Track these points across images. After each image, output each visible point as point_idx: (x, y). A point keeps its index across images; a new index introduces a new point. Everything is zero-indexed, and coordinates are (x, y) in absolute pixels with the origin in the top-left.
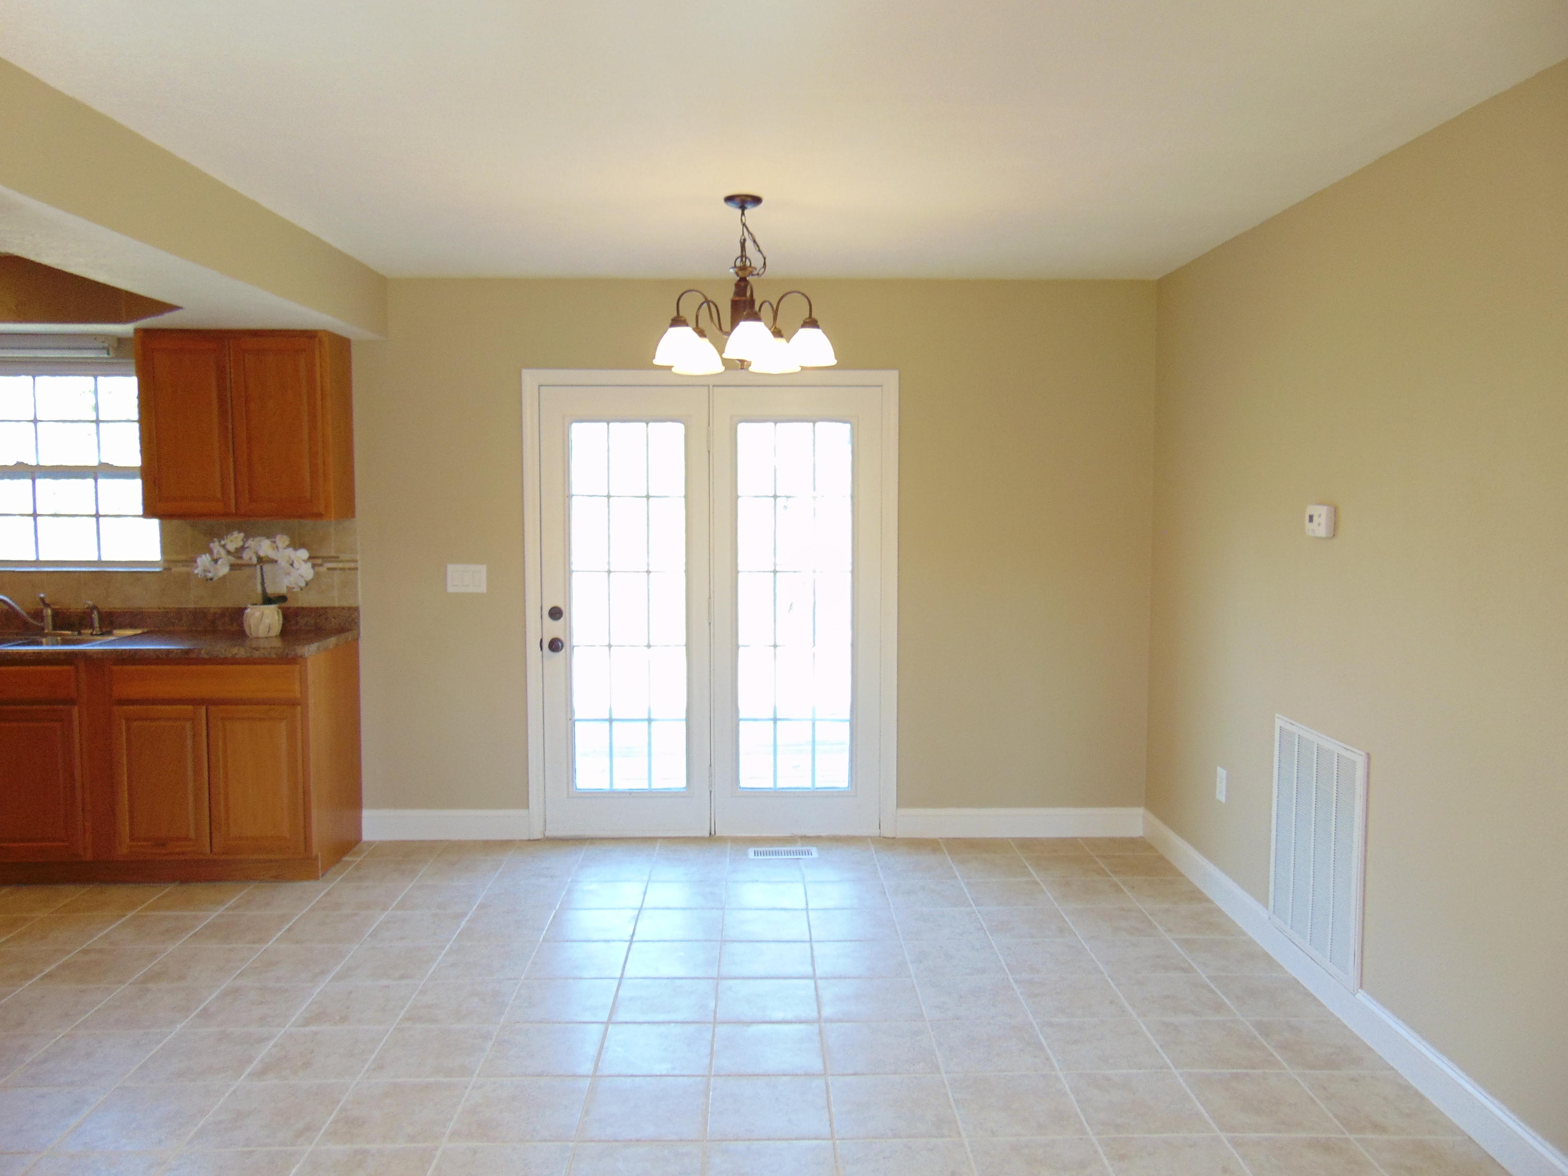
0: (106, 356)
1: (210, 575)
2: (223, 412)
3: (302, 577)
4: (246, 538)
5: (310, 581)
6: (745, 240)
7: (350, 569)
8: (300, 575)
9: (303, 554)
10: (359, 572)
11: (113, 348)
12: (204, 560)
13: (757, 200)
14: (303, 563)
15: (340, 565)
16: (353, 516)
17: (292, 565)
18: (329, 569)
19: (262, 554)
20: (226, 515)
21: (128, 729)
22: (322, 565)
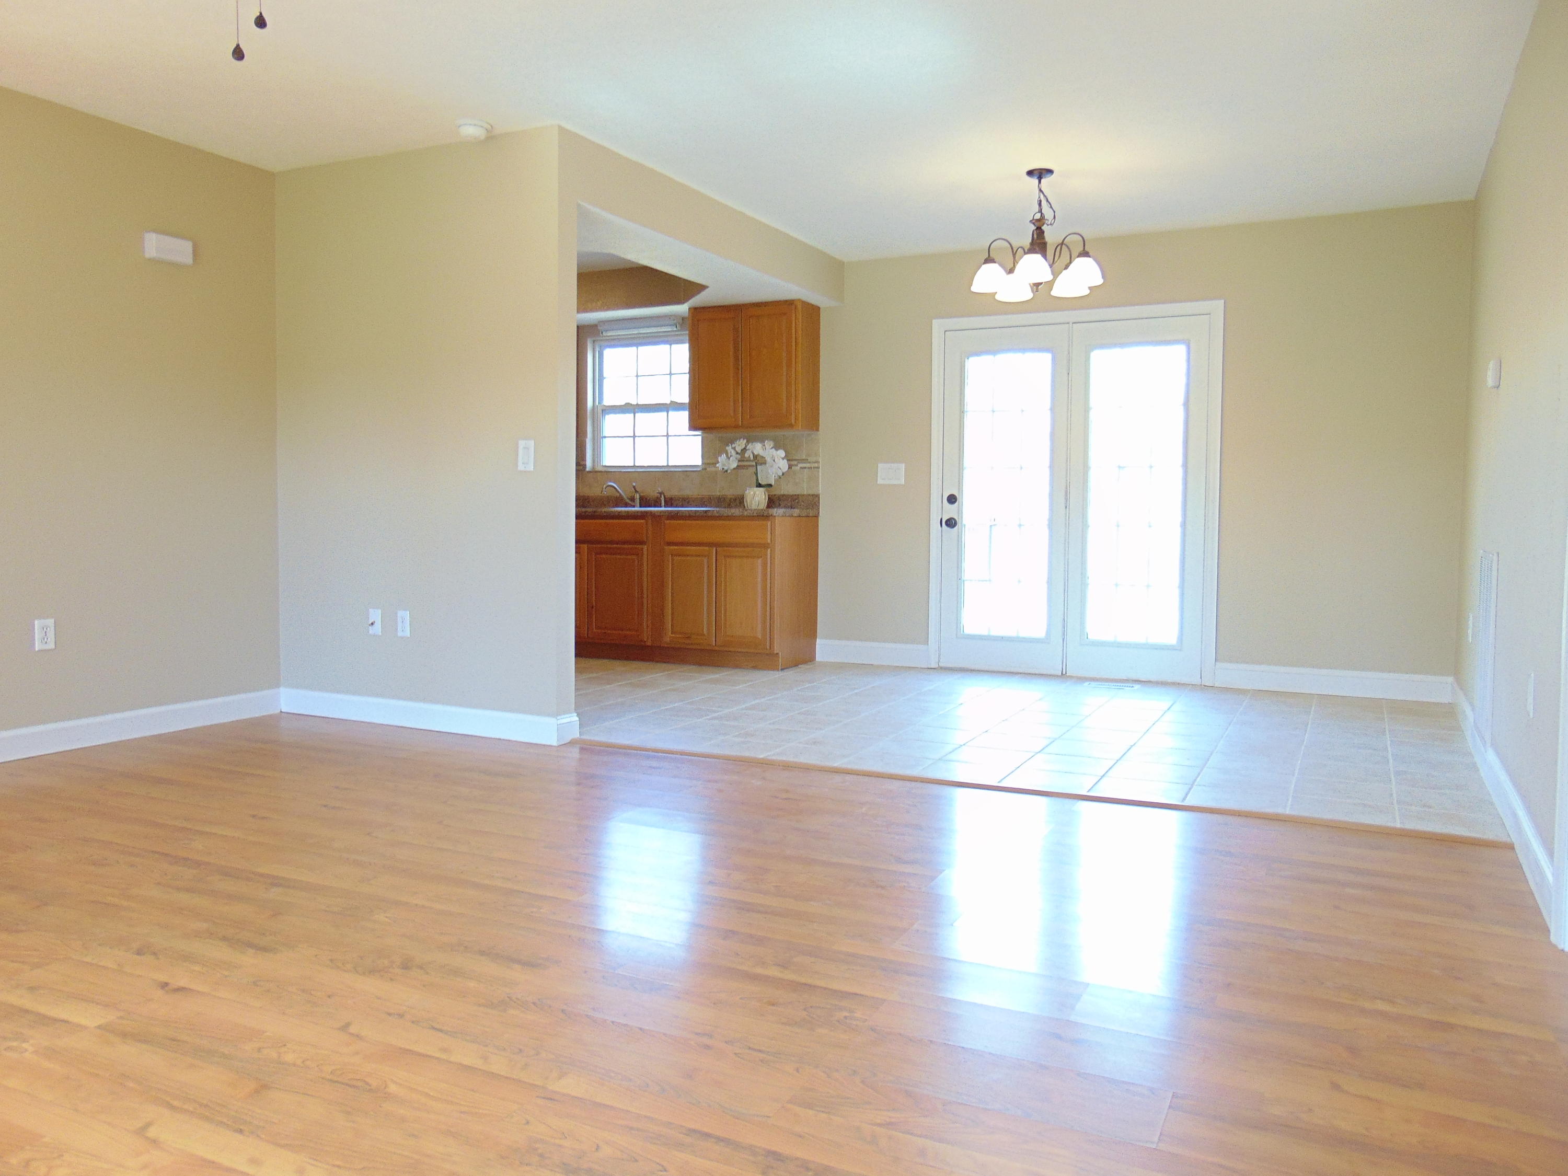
0: (675, 329)
1: (726, 468)
2: (736, 358)
3: (780, 469)
4: (748, 442)
5: (785, 472)
6: (1040, 201)
7: (814, 468)
8: (778, 467)
9: (782, 453)
10: (820, 470)
11: (679, 323)
12: (722, 458)
13: (1050, 172)
14: (781, 460)
15: (808, 465)
16: (817, 430)
17: (774, 461)
18: (801, 468)
19: (756, 453)
20: (737, 427)
21: (673, 560)
22: (797, 465)
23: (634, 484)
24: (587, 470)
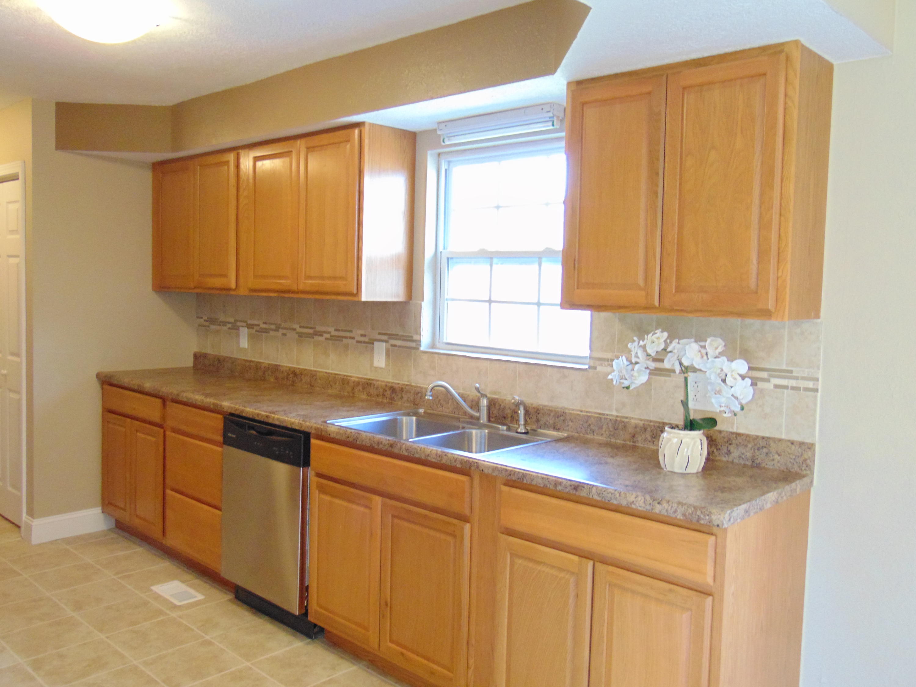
0: (551, 127)
1: (626, 383)
2: (653, 173)
3: (736, 398)
4: (671, 338)
5: (747, 404)
7: (806, 389)
8: (733, 395)
9: (741, 366)
10: (819, 394)
11: (558, 117)
12: (621, 362)
14: (739, 378)
15: (792, 383)
16: (818, 316)
17: (724, 381)
18: (776, 386)
19: (686, 363)
20: (649, 308)
22: (768, 381)
23: (478, 385)
24: (422, 348)
